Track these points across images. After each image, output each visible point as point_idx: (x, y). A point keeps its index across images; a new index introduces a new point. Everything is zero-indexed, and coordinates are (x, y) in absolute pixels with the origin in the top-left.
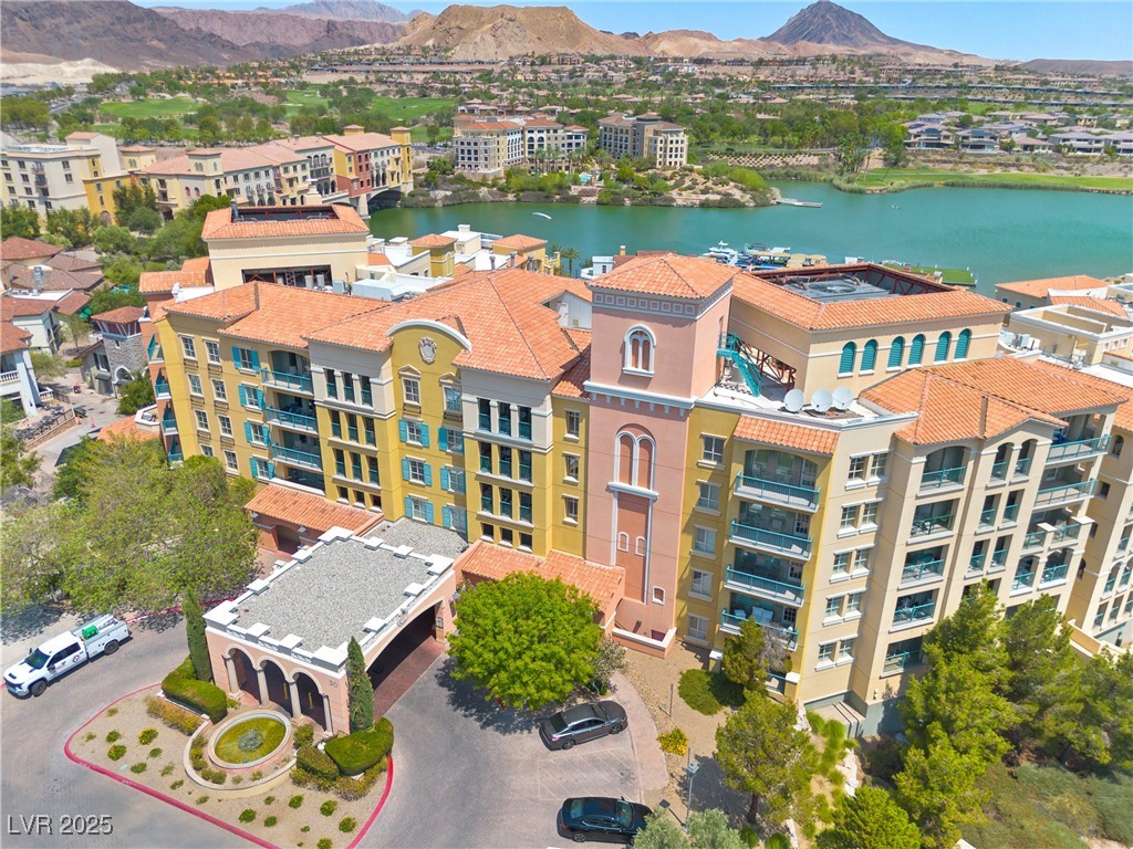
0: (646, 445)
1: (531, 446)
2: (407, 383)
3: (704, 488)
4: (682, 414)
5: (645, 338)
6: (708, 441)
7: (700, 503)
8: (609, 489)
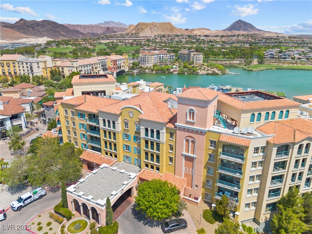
0: (193, 142)
1: (160, 142)
2: (125, 123)
3: (210, 155)
4: (204, 133)
5: (193, 111)
6: (211, 141)
7: (209, 160)
8: (182, 155)
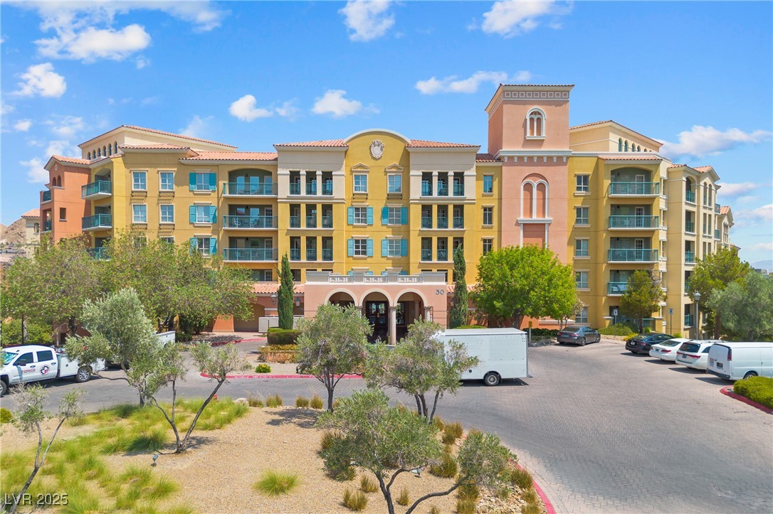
0: (541, 187)
1: (465, 199)
2: (357, 177)
3: (579, 210)
4: (565, 161)
5: (539, 116)
6: (579, 177)
7: (578, 221)
8: (517, 224)
